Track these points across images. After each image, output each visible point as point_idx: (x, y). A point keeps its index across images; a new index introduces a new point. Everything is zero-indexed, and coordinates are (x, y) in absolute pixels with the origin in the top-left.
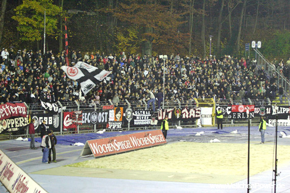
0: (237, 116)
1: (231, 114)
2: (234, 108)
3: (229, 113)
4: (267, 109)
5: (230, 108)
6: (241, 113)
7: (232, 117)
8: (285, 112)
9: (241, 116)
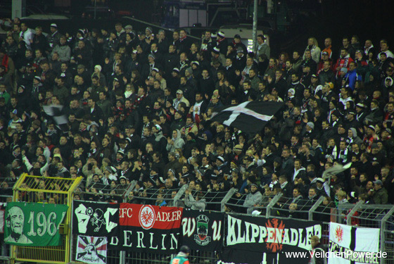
0: (133, 239)
1: (117, 232)
2: (125, 212)
3: (110, 226)
4: (214, 225)
5: (113, 211)
6: (147, 233)
7: (122, 241)
8: (257, 239)
9: (146, 241)
